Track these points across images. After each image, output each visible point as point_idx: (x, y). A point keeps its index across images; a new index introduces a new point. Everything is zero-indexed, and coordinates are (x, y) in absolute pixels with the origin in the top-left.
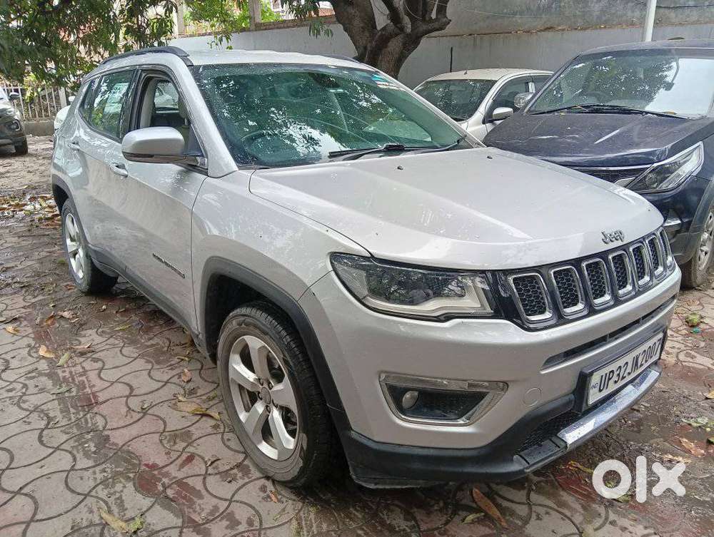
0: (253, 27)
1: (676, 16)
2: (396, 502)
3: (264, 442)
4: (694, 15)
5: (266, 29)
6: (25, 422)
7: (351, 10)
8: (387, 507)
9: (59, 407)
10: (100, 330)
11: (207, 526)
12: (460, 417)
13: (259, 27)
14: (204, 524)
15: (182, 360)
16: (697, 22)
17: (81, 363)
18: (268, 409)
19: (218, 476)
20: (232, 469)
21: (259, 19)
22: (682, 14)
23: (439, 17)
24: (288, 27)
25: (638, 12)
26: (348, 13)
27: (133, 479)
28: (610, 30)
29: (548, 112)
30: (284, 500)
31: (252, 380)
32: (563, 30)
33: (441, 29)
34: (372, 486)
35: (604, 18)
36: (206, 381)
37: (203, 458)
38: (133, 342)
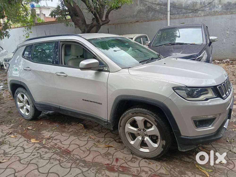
0: (35, 24)
1: (173, 17)
2: (183, 155)
3: (141, 148)
4: (178, 16)
5: (40, 25)
6: (50, 163)
7: (78, 18)
8: (182, 157)
9: (58, 156)
10: (47, 131)
11: (140, 175)
12: (210, 125)
13: (37, 24)
14: (138, 175)
15: (86, 133)
16: (179, 18)
17: (51, 141)
18: (143, 138)
19: (130, 162)
20: (132, 159)
21: (37, 22)
22: (174, 16)
23: (107, 19)
24: (48, 24)
25: (162, 16)
26: (77, 19)
27: (106, 169)
28: (155, 21)
29: (159, 46)
30: (154, 163)
31: (136, 130)
32: (142, 22)
33: (107, 23)
34: (185, 151)
35: (153, 18)
36: (100, 138)
37: (121, 158)
38: (63, 132)
